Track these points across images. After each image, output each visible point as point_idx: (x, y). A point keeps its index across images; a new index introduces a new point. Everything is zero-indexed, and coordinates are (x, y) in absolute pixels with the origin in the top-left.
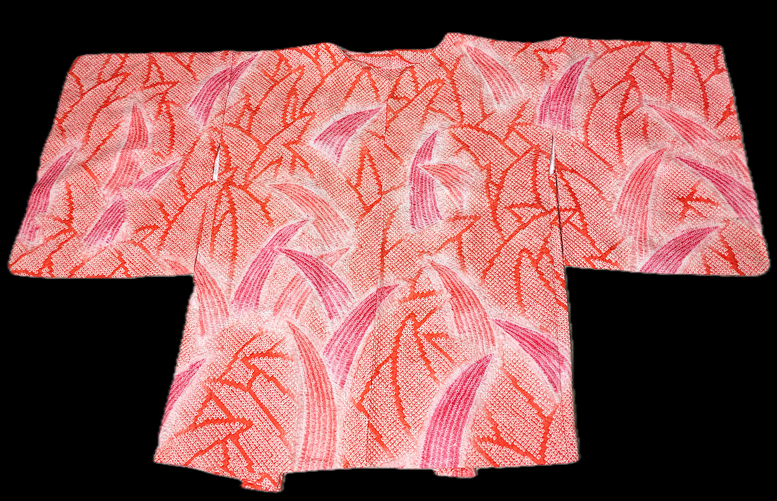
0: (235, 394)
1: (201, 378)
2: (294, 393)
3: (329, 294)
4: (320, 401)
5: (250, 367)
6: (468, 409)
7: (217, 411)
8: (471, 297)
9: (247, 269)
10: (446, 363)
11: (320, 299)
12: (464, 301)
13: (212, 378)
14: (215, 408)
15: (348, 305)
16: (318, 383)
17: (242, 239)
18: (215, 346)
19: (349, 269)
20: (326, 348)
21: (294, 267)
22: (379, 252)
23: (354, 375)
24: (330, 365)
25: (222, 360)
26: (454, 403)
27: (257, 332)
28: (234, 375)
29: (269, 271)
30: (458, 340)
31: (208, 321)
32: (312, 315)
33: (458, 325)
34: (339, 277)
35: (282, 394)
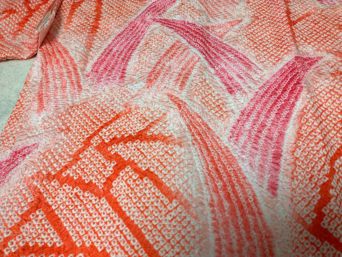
0: (82, 201)
1: (26, 172)
2: (189, 200)
3: (223, 66)
4: (237, 217)
5: (110, 158)
7: (46, 230)
9: (110, 41)
11: (212, 71)
13: (45, 173)
14: (43, 225)
15: (254, 77)
16: (228, 184)
17: (106, 14)
18: (56, 127)
19: (246, 38)
20: (232, 132)
21: (172, 34)
22: (285, 19)
23: (290, 175)
24: (244, 156)
25: (65, 146)
27: (121, 109)
28: (82, 170)
29: (139, 42)
31: (51, 93)
32: (203, 88)
34: (234, 47)
35: (166, 201)
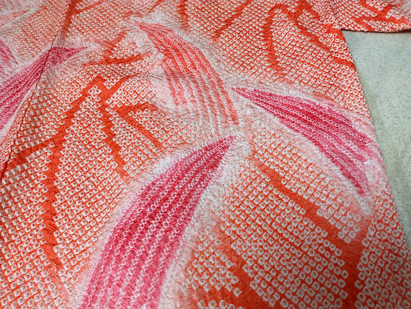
6: (181, 229)
8: (197, 58)
10: (147, 146)
12: (184, 64)
26: (152, 217)
30: (171, 114)
33: (174, 91)
